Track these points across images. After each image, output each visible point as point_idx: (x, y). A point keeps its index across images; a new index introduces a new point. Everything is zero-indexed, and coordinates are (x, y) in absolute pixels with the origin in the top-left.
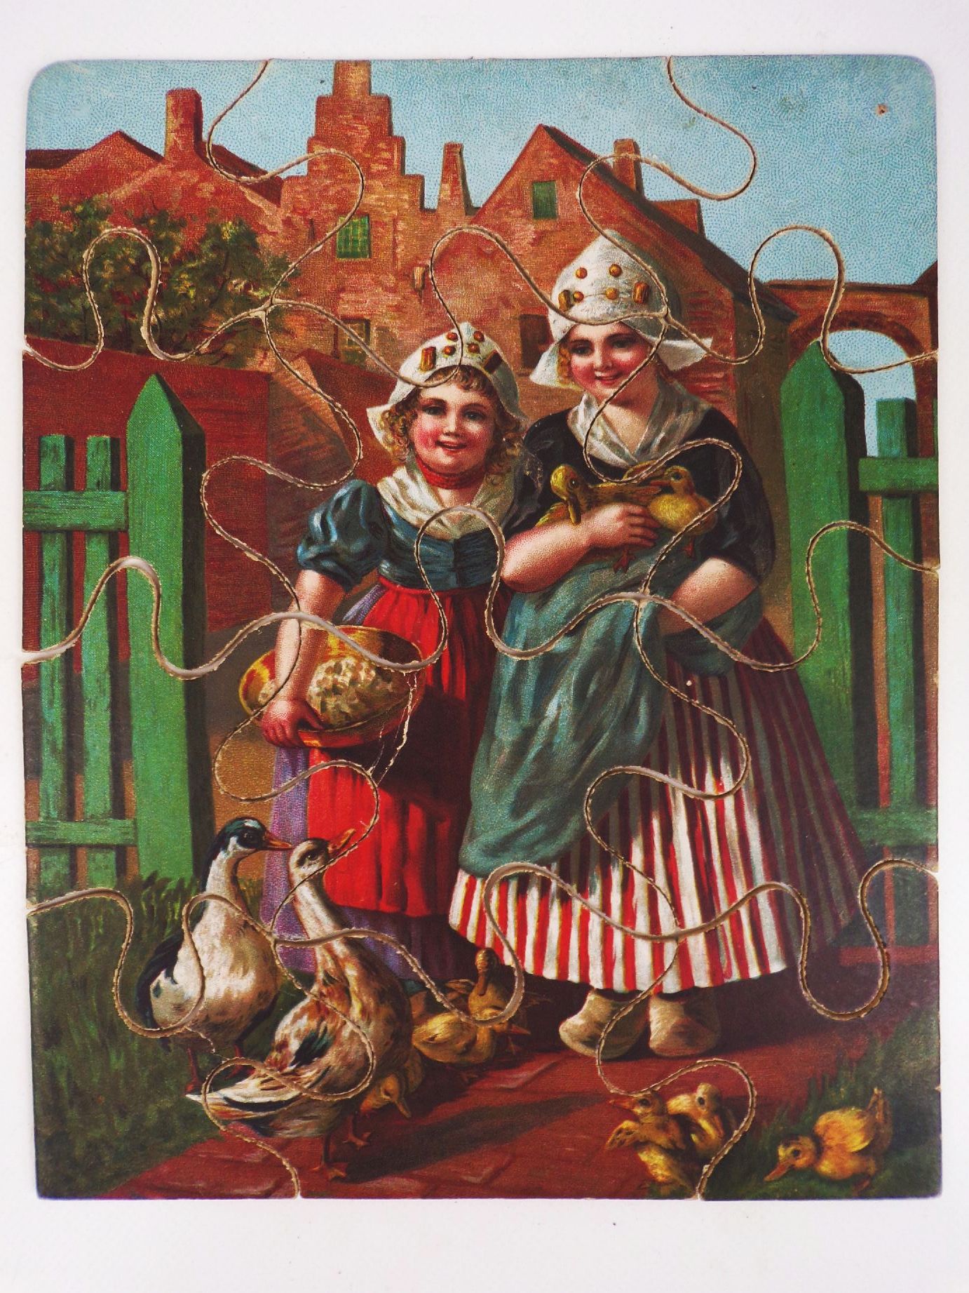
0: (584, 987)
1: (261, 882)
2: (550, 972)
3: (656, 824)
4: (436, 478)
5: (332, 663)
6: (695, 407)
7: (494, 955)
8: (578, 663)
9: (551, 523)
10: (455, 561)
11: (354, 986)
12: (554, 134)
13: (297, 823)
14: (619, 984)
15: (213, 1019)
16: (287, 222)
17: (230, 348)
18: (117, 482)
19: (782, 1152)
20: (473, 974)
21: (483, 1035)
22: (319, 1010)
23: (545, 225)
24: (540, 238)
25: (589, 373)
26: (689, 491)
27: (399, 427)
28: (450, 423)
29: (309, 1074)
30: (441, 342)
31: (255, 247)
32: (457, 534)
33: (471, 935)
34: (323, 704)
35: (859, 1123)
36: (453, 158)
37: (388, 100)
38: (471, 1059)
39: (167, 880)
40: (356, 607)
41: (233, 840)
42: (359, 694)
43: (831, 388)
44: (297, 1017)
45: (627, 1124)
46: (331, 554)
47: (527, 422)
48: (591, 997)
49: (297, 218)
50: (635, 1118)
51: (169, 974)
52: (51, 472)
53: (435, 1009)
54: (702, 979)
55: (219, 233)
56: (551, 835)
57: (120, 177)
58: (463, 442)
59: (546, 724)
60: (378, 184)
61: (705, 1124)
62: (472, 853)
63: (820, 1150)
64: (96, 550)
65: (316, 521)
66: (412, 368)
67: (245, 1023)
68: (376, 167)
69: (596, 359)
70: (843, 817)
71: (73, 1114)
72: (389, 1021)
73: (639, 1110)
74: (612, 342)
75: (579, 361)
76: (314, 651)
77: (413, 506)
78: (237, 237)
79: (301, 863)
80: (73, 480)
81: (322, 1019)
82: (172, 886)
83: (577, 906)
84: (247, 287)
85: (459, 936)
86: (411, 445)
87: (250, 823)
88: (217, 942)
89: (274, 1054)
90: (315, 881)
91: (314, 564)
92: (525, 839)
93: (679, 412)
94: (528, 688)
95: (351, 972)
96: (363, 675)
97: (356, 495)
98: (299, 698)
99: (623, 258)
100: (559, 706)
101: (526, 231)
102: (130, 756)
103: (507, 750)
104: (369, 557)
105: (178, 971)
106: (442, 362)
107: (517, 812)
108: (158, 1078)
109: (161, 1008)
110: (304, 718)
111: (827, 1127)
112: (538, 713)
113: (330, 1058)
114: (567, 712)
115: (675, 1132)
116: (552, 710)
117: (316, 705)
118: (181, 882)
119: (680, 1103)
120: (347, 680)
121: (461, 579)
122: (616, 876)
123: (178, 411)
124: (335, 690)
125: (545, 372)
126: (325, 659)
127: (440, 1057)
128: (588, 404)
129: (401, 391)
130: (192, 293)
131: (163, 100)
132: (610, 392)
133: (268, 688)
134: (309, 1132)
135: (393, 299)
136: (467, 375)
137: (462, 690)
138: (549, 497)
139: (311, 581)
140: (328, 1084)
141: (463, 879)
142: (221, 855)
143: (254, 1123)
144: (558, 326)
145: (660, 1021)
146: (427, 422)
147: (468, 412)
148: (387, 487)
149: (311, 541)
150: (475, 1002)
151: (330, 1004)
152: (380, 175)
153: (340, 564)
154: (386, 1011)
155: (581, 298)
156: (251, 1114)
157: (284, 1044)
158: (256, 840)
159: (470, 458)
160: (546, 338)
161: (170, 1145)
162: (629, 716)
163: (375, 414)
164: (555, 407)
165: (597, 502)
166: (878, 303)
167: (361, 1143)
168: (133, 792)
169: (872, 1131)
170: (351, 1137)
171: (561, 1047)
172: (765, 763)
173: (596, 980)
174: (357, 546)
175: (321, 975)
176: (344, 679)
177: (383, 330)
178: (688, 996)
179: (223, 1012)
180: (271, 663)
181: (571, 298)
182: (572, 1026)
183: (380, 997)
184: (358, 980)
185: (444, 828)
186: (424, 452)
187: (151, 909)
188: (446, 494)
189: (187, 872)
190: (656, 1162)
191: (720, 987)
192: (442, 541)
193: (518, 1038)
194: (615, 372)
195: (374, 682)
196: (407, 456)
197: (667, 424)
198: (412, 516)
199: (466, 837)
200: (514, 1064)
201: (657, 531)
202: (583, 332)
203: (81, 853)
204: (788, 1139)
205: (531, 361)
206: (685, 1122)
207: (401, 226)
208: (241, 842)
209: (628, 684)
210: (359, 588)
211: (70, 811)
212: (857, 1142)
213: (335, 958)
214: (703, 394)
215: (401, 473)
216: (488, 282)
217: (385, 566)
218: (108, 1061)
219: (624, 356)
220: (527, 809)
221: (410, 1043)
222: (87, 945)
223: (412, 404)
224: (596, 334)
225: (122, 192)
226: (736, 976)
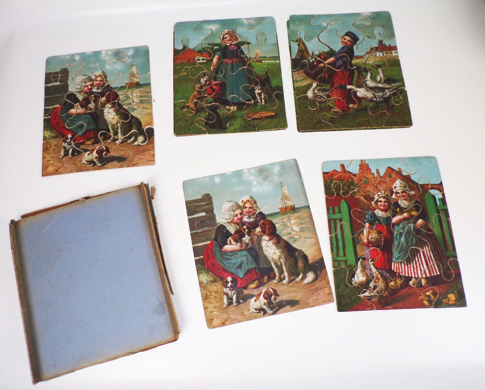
0: (412, 277)
1: (365, 265)
2: (407, 275)
3: (418, 254)
4: (382, 210)
5: (372, 234)
6: (414, 200)
7: (399, 274)
8: (405, 233)
9: (398, 215)
10: (386, 220)
11: (380, 278)
12: (390, 167)
13: (369, 256)
14: (416, 276)
15: (360, 284)
16: (357, 179)
17: (352, 195)
18: (340, 212)
19: (444, 301)
20: (397, 277)
21: (399, 285)
22: (375, 282)
23: (391, 178)
24: (390, 180)
25: (400, 196)
26: (415, 211)
27: (376, 204)
28: (383, 203)
29: (375, 291)
30: (379, 193)
31: (354, 182)
32: (386, 217)
33: (395, 271)
34: (371, 240)
35: (454, 296)
36: (378, 171)
37: (368, 164)
38: (397, 288)
39: (352, 265)
40: (374, 227)
41: (361, 259)
42: (376, 238)
43: (431, 197)
44: (372, 283)
45: (421, 297)
46: (369, 221)
47: (393, 203)
48: (413, 278)
49: (359, 179)
50: (422, 296)
51: (354, 278)
52: (331, 211)
53: (391, 281)
54: (428, 276)
55: (349, 181)
56: (404, 257)
57: (335, 175)
58: (384, 206)
59: (401, 242)
60: (368, 174)
61: (432, 296)
62: (394, 260)
63: (449, 300)
64: (338, 222)
65: (367, 217)
66: (376, 197)
67: (365, 284)
68: (368, 172)
69: (400, 194)
70: (444, 253)
71: (342, 299)
72: (385, 283)
73: (422, 295)
74: (402, 192)
75: (398, 195)
76: (369, 233)
77: (379, 214)
78: (351, 182)
79: (370, 262)
80: (334, 212)
81: (376, 283)
82: (353, 266)
83: (409, 266)
84: (353, 187)
85: (394, 271)
86: (378, 206)
87: (363, 257)
88: (360, 273)
89: (370, 289)
90: (373, 264)
91: (367, 222)
92: (401, 257)
93: (412, 201)
94: (398, 237)
95: (379, 276)
96: (376, 236)
97: (372, 213)
98: (368, 239)
99: (401, 182)
100: (403, 239)
101: (388, 179)
102: (345, 248)
103: (397, 245)
104: (375, 221)
105: (355, 278)
106: (380, 196)
107: (399, 253)
108: (354, 293)
109: (353, 283)
110: (369, 242)
111: (449, 297)
112: (400, 240)
113: (378, 289)
114: (404, 240)
115: (428, 298)
116: (402, 239)
117: (370, 240)
118: (354, 265)
119: (428, 293)
120: (374, 237)
121: (387, 223)
122: (414, 262)
123: (347, 203)
124: (372, 238)
125: (394, 196)
126: (371, 234)
127: (393, 288)
128: (400, 200)
129: (375, 200)
130: (346, 188)
131: (340, 165)
132: (403, 198)
133: (363, 238)
134: (376, 300)
135: (372, 188)
136: (384, 197)
137: (389, 237)
138: (397, 212)
139: (367, 224)
140: (378, 293)
141: (393, 263)
142: (359, 261)
143: (368, 299)
144: (395, 191)
145: (423, 282)
146: (379, 203)
147: (385, 202)
148: (376, 212)
149: (366, 219)
150: (397, 280)
151: (377, 281)
152: (368, 173)
153: (371, 222)
154: (385, 282)
155: (397, 187)
156: (367, 298)
157: (371, 287)
158: (364, 259)
159: (386, 208)
160: (393, 192)
161: (356, 303)
162: (412, 240)
163: (373, 203)
164: (396, 201)
165: (404, 213)
166: (435, 186)
167: (384, 301)
168: (346, 253)
169: (456, 297)
170: (382, 301)
171: (410, 286)
172: (432, 246)
173: (413, 276)
174: (373, 219)
175: (375, 277)
176: (373, 236)
177: (372, 192)
178: (426, 278)
179: (362, 283)
180: (363, 235)
181: (395, 187)
182: (411, 283)
183: (384, 280)
184: (381, 277)
185: (390, 256)
186: (380, 207)
187: (350, 269)
188: (383, 212)
189: (355, 264)
190: (426, 302)
191: (431, 277)
192: (384, 218)
193: (404, 285)
194: (403, 196)
195: (378, 237)
196: (378, 208)
197: (411, 202)
198: (380, 215)
199: (393, 257)
200: (404, 289)
201: (412, 216)
202: (398, 191)
203: (340, 261)
204: (444, 298)
205: (392, 195)
206: (429, 296)
207: (372, 179)
208: (362, 259)
209: (412, 236)
210: (374, 225)
211: (338, 256)
212: (454, 299)
213: (377, 274)
214: (415, 198)
215: (377, 210)
216: (385, 186)
217: (377, 222)
218: (346, 290)
219: (404, 194)
220: (401, 253)
221: (388, 286)
222: (342, 274)
223: (377, 201)
224: (400, 191)
225: (336, 177)
226: (433, 275)
